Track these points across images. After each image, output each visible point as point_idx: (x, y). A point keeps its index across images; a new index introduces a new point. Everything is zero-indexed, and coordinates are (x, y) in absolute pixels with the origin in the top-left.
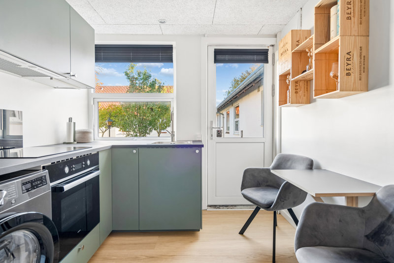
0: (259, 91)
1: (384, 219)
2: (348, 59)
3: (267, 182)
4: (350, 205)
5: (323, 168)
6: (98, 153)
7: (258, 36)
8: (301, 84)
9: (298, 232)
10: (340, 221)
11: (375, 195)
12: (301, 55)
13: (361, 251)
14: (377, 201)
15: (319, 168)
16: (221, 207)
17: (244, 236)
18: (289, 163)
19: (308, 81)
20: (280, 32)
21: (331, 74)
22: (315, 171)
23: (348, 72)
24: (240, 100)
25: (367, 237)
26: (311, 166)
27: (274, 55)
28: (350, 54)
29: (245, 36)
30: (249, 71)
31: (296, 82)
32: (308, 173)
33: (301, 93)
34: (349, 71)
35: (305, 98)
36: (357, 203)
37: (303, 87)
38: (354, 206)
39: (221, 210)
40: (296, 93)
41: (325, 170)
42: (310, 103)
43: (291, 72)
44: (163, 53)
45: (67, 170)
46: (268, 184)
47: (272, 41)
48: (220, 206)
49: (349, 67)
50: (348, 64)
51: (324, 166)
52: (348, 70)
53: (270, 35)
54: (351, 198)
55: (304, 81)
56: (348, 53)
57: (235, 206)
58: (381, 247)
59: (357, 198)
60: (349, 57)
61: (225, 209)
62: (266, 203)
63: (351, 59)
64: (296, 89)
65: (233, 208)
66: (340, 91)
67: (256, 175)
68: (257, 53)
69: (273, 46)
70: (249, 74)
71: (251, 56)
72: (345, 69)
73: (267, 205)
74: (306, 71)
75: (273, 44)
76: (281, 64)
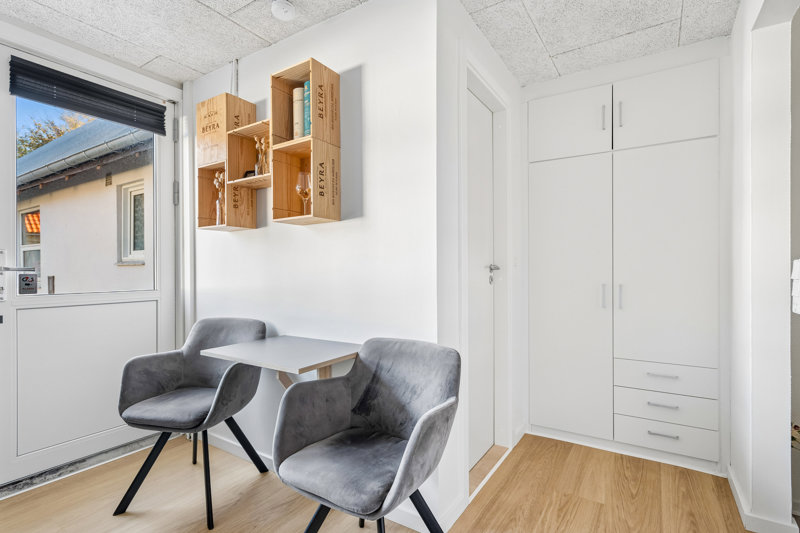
0: (109, 183)
1: (369, 381)
2: (321, 173)
3: (179, 379)
4: (323, 378)
5: (281, 334)
7: (141, 70)
8: (243, 192)
9: (277, 437)
10: (327, 401)
11: (357, 354)
12: (242, 143)
13: (352, 431)
14: (361, 361)
15: (274, 335)
16: (37, 480)
17: (130, 514)
18: (222, 336)
19: (255, 191)
20: (192, 81)
21: (298, 189)
22: (268, 341)
23: (321, 190)
24: (46, 197)
25: (354, 411)
26: (263, 333)
27: (176, 122)
28: (323, 166)
29: (106, 57)
30: (58, 123)
31: (236, 188)
32: (258, 346)
33: (243, 208)
34: (323, 190)
35: (249, 218)
36: (330, 375)
37: (245, 198)
38: (328, 377)
39: (38, 485)
40: (235, 207)
41: (284, 336)
42: (257, 228)
43: (226, 168)
46: (181, 383)
47: (172, 93)
48: (32, 478)
50: (322, 180)
51: (282, 330)
52: (321, 187)
53: (167, 78)
54: (324, 368)
55: (248, 188)
56: (321, 165)
57: (83, 460)
58: (368, 418)
59: (330, 366)
60: (322, 169)
61: (53, 480)
62: (192, 418)
63: (324, 173)
64: (235, 201)
65: (78, 469)
66: (315, 215)
67: (153, 369)
68: (137, 105)
69: (174, 103)
70: (59, 133)
71: (114, 106)
72: (318, 186)
73: (196, 420)
74: (252, 172)
75: (175, 100)
76: (202, 147)
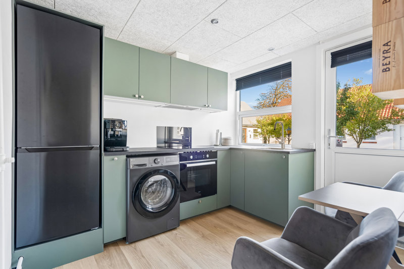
2: (386, 52)
6: (216, 152)
23: (385, 67)
28: (389, 44)
34: (388, 66)
44: (283, 71)
45: (191, 157)
49: (387, 61)
50: (386, 58)
52: (386, 64)
56: (386, 44)
60: (386, 48)
63: (391, 50)
72: (381, 65)
